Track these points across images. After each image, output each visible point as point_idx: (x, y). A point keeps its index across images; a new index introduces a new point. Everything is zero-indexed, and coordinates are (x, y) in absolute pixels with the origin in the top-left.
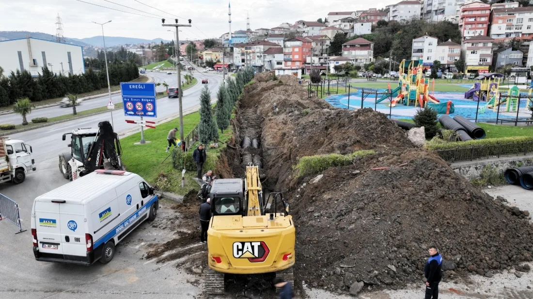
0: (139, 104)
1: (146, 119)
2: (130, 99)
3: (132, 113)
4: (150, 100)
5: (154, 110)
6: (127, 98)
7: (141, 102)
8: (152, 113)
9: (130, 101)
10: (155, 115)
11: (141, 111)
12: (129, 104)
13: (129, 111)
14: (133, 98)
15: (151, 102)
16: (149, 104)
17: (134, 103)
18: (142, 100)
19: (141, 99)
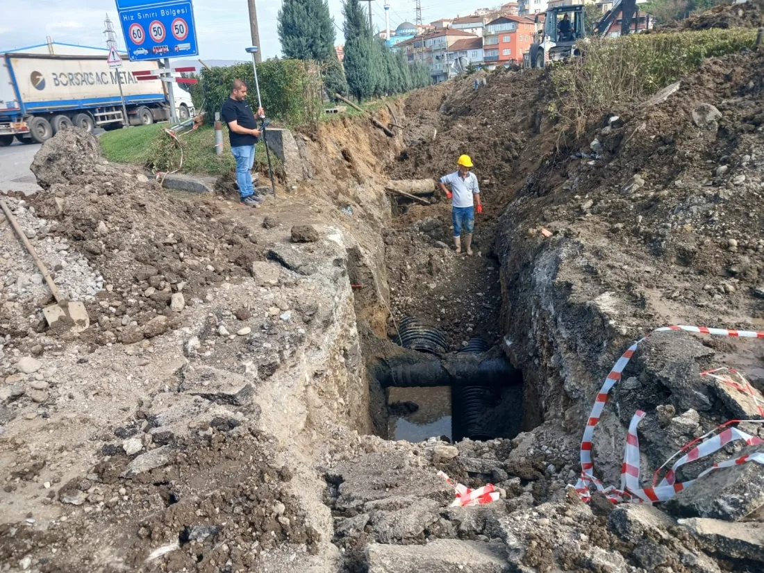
0: (156, 25)
1: (174, 61)
2: (134, 14)
3: (144, 51)
4: (178, 11)
5: (191, 37)
6: (128, 14)
7: (160, 19)
8: (186, 46)
9: (136, 21)
10: (193, 50)
11: (162, 44)
12: (135, 28)
13: (137, 47)
14: (143, 12)
15: (180, 16)
16: (178, 23)
17: (145, 25)
18: (162, 12)
19: (158, 10)
